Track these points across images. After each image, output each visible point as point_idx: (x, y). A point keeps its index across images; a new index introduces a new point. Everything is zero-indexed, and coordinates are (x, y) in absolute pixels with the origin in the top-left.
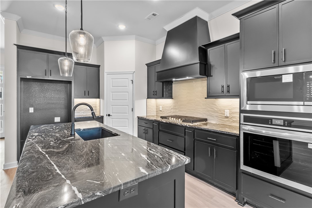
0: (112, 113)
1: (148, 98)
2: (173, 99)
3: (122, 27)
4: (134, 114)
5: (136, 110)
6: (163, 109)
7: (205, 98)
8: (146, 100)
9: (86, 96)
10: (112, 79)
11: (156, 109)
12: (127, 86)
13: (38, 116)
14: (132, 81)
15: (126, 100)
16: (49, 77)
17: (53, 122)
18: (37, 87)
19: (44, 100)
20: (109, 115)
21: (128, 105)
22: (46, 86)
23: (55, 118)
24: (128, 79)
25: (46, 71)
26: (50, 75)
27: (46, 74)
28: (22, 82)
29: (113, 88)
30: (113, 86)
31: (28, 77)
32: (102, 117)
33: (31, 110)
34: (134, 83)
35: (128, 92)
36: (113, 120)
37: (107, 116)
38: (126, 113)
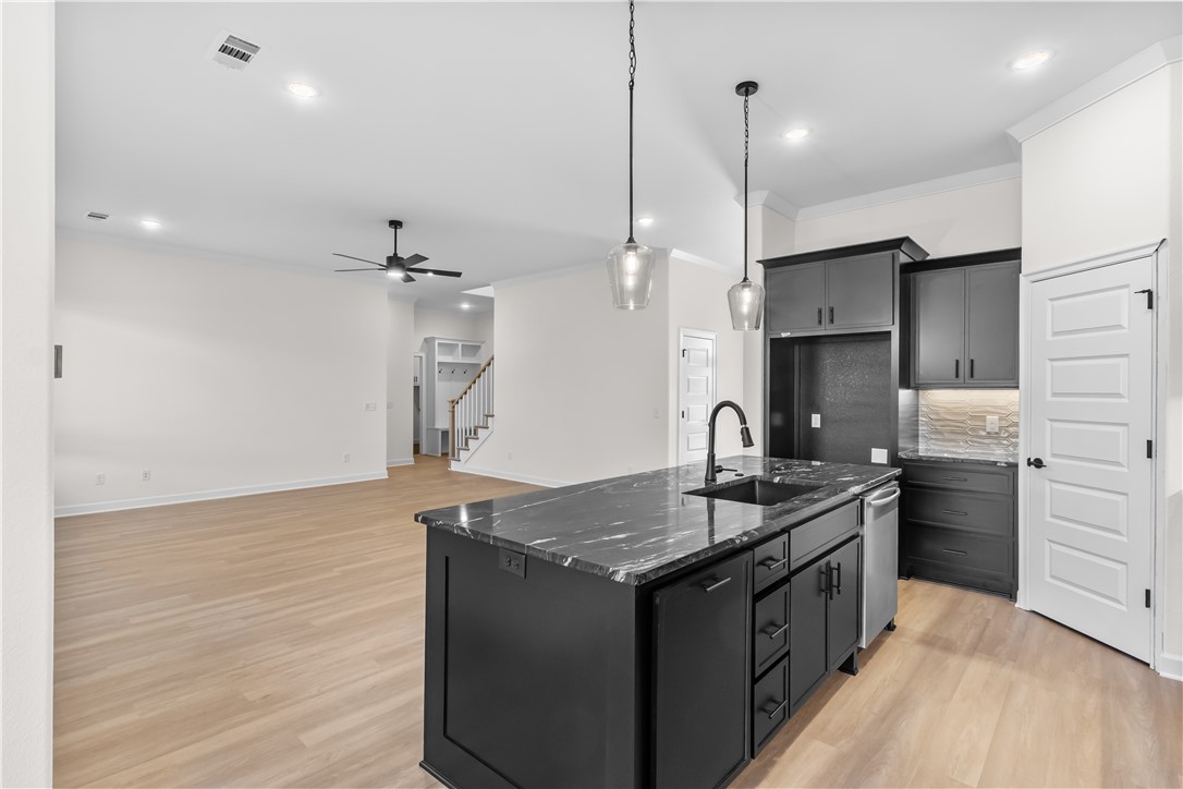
0: (1054, 455)
3: (1031, 63)
4: (1162, 471)
9: (961, 381)
10: (1053, 299)
12: (1119, 326)
13: (830, 438)
14: (1150, 293)
15: (1118, 395)
16: (829, 326)
17: (867, 460)
18: (828, 359)
19: (845, 394)
20: (1038, 463)
21: (1126, 425)
22: (850, 352)
23: (873, 450)
24: (1127, 286)
25: (820, 312)
26: (832, 321)
27: (820, 322)
28: (797, 348)
29: (1056, 338)
30: (1055, 334)
31: (784, 335)
32: (1016, 466)
33: (816, 420)
34: (1162, 302)
35: (1127, 355)
36: (1055, 486)
37: (1029, 464)
38: (1118, 464)
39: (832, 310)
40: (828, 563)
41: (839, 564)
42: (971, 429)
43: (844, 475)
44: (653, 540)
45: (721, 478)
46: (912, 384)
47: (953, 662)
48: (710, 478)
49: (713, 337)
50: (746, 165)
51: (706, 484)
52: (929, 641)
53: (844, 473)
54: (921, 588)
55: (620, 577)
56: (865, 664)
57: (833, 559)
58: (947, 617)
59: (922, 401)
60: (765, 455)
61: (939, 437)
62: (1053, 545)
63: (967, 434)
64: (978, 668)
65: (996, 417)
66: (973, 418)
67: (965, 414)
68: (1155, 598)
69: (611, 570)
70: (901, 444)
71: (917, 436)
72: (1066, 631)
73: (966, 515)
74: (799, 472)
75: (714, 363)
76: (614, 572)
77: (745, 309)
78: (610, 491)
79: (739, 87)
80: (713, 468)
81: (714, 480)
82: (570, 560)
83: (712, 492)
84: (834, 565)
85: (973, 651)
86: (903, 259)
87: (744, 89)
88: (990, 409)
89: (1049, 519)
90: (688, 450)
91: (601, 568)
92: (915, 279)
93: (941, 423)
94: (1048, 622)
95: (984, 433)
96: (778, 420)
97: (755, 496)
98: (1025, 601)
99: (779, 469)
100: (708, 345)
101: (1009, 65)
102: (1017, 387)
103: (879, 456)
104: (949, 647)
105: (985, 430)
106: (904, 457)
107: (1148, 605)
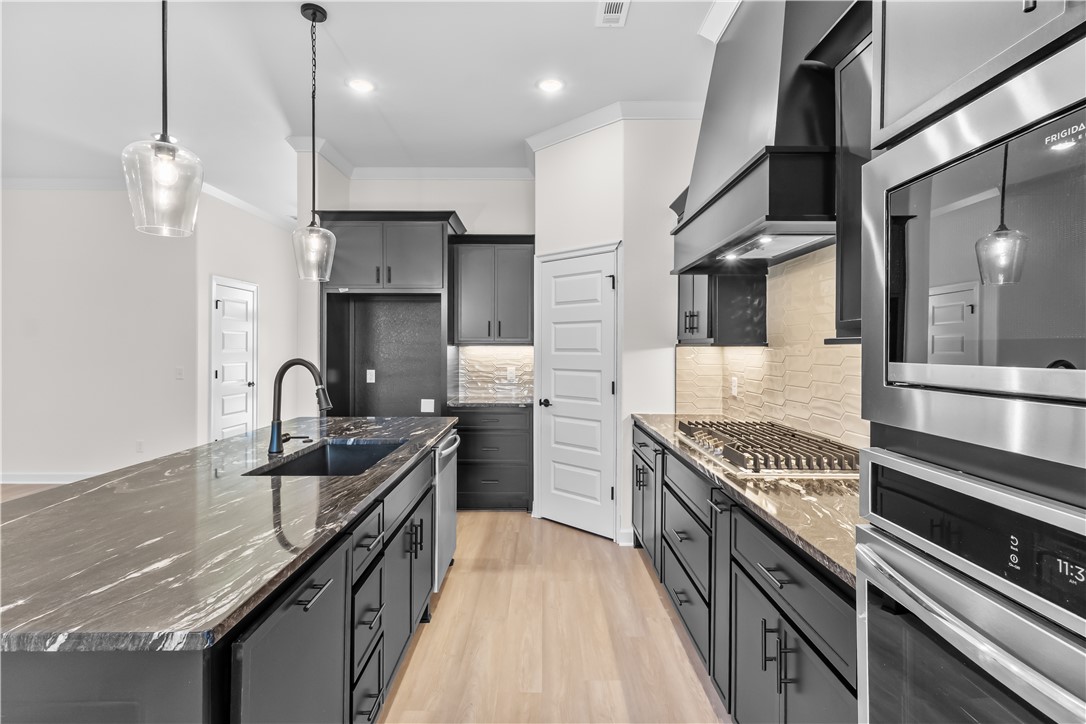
0: (557, 396)
1: (681, 343)
2: (767, 345)
3: (551, 87)
4: (621, 403)
5: (625, 388)
6: (741, 389)
7: (828, 342)
8: (673, 349)
9: (491, 339)
10: (555, 277)
11: (723, 390)
12: (595, 300)
13: (384, 393)
14: (613, 277)
15: (595, 350)
16: (386, 285)
17: (416, 412)
18: (382, 316)
19: (398, 349)
20: (546, 403)
21: (600, 371)
22: (403, 311)
23: (423, 400)
24: (600, 271)
25: (378, 270)
26: (389, 281)
27: (378, 281)
28: (352, 305)
29: (559, 307)
30: (558, 303)
31: (342, 290)
32: (530, 407)
33: (371, 376)
34: (620, 284)
35: (600, 321)
36: (558, 420)
37: (541, 404)
38: (595, 400)
39: (389, 270)
40: (412, 525)
41: (421, 521)
42: (498, 379)
43: (414, 428)
44: (220, 557)
45: (289, 449)
46: (456, 342)
47: (502, 578)
48: (276, 449)
49: (254, 288)
50: (313, 97)
51: (270, 458)
52: (482, 565)
53: (414, 427)
54: (467, 517)
55: (174, 645)
56: (436, 607)
57: (416, 518)
58: (490, 538)
59: (461, 356)
60: (321, 416)
61: (474, 386)
62: (556, 465)
63: (493, 382)
64: (519, 578)
65: (514, 368)
66: (498, 369)
67: (493, 366)
68: (617, 493)
69: (155, 637)
70: (450, 395)
71: (458, 386)
72: (565, 528)
73: (497, 451)
74: (372, 430)
75: (254, 317)
76: (161, 638)
77: (313, 257)
78: (125, 488)
79: (306, 8)
80: (278, 436)
81: (280, 451)
82: (61, 639)
83: (278, 469)
84: (417, 522)
85: (513, 565)
86: (450, 231)
87: (311, 11)
88: (508, 362)
89: (554, 445)
90: (223, 414)
91: (135, 637)
92: (458, 249)
93: (476, 374)
94: (553, 524)
95: (506, 382)
96: (334, 378)
97: (325, 464)
98: (537, 512)
99: (349, 430)
100: (248, 297)
101: (536, 85)
102: (532, 344)
103: (428, 406)
104: (496, 567)
105: (506, 379)
106: (452, 405)
107: (612, 498)
